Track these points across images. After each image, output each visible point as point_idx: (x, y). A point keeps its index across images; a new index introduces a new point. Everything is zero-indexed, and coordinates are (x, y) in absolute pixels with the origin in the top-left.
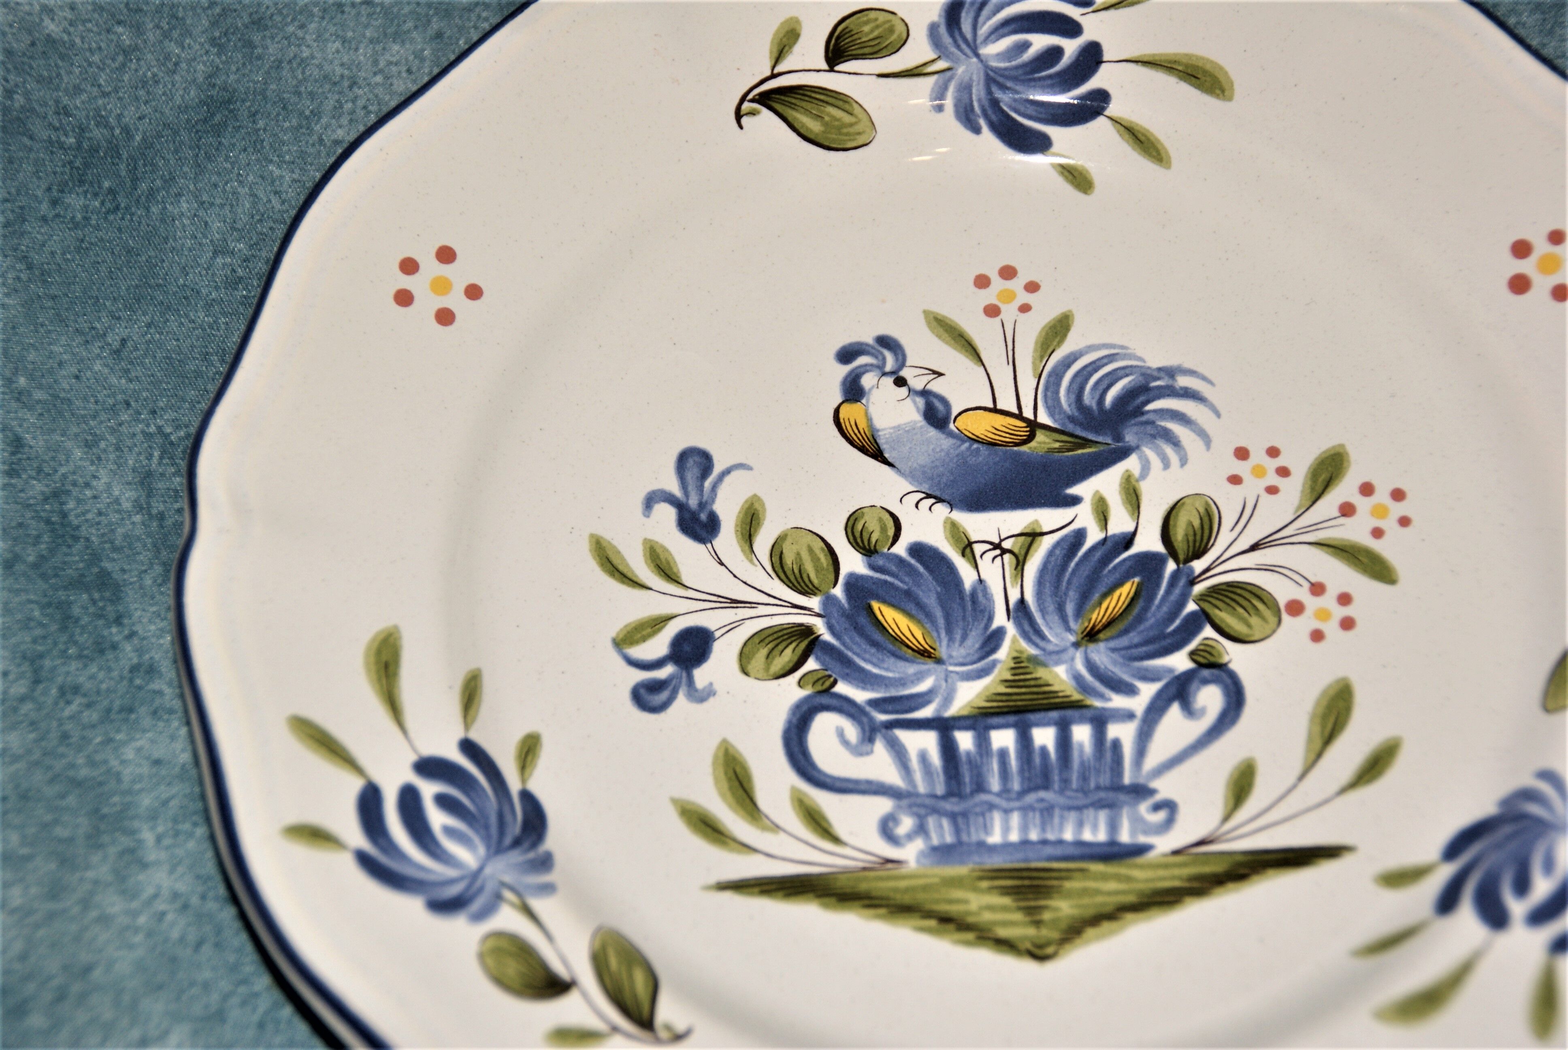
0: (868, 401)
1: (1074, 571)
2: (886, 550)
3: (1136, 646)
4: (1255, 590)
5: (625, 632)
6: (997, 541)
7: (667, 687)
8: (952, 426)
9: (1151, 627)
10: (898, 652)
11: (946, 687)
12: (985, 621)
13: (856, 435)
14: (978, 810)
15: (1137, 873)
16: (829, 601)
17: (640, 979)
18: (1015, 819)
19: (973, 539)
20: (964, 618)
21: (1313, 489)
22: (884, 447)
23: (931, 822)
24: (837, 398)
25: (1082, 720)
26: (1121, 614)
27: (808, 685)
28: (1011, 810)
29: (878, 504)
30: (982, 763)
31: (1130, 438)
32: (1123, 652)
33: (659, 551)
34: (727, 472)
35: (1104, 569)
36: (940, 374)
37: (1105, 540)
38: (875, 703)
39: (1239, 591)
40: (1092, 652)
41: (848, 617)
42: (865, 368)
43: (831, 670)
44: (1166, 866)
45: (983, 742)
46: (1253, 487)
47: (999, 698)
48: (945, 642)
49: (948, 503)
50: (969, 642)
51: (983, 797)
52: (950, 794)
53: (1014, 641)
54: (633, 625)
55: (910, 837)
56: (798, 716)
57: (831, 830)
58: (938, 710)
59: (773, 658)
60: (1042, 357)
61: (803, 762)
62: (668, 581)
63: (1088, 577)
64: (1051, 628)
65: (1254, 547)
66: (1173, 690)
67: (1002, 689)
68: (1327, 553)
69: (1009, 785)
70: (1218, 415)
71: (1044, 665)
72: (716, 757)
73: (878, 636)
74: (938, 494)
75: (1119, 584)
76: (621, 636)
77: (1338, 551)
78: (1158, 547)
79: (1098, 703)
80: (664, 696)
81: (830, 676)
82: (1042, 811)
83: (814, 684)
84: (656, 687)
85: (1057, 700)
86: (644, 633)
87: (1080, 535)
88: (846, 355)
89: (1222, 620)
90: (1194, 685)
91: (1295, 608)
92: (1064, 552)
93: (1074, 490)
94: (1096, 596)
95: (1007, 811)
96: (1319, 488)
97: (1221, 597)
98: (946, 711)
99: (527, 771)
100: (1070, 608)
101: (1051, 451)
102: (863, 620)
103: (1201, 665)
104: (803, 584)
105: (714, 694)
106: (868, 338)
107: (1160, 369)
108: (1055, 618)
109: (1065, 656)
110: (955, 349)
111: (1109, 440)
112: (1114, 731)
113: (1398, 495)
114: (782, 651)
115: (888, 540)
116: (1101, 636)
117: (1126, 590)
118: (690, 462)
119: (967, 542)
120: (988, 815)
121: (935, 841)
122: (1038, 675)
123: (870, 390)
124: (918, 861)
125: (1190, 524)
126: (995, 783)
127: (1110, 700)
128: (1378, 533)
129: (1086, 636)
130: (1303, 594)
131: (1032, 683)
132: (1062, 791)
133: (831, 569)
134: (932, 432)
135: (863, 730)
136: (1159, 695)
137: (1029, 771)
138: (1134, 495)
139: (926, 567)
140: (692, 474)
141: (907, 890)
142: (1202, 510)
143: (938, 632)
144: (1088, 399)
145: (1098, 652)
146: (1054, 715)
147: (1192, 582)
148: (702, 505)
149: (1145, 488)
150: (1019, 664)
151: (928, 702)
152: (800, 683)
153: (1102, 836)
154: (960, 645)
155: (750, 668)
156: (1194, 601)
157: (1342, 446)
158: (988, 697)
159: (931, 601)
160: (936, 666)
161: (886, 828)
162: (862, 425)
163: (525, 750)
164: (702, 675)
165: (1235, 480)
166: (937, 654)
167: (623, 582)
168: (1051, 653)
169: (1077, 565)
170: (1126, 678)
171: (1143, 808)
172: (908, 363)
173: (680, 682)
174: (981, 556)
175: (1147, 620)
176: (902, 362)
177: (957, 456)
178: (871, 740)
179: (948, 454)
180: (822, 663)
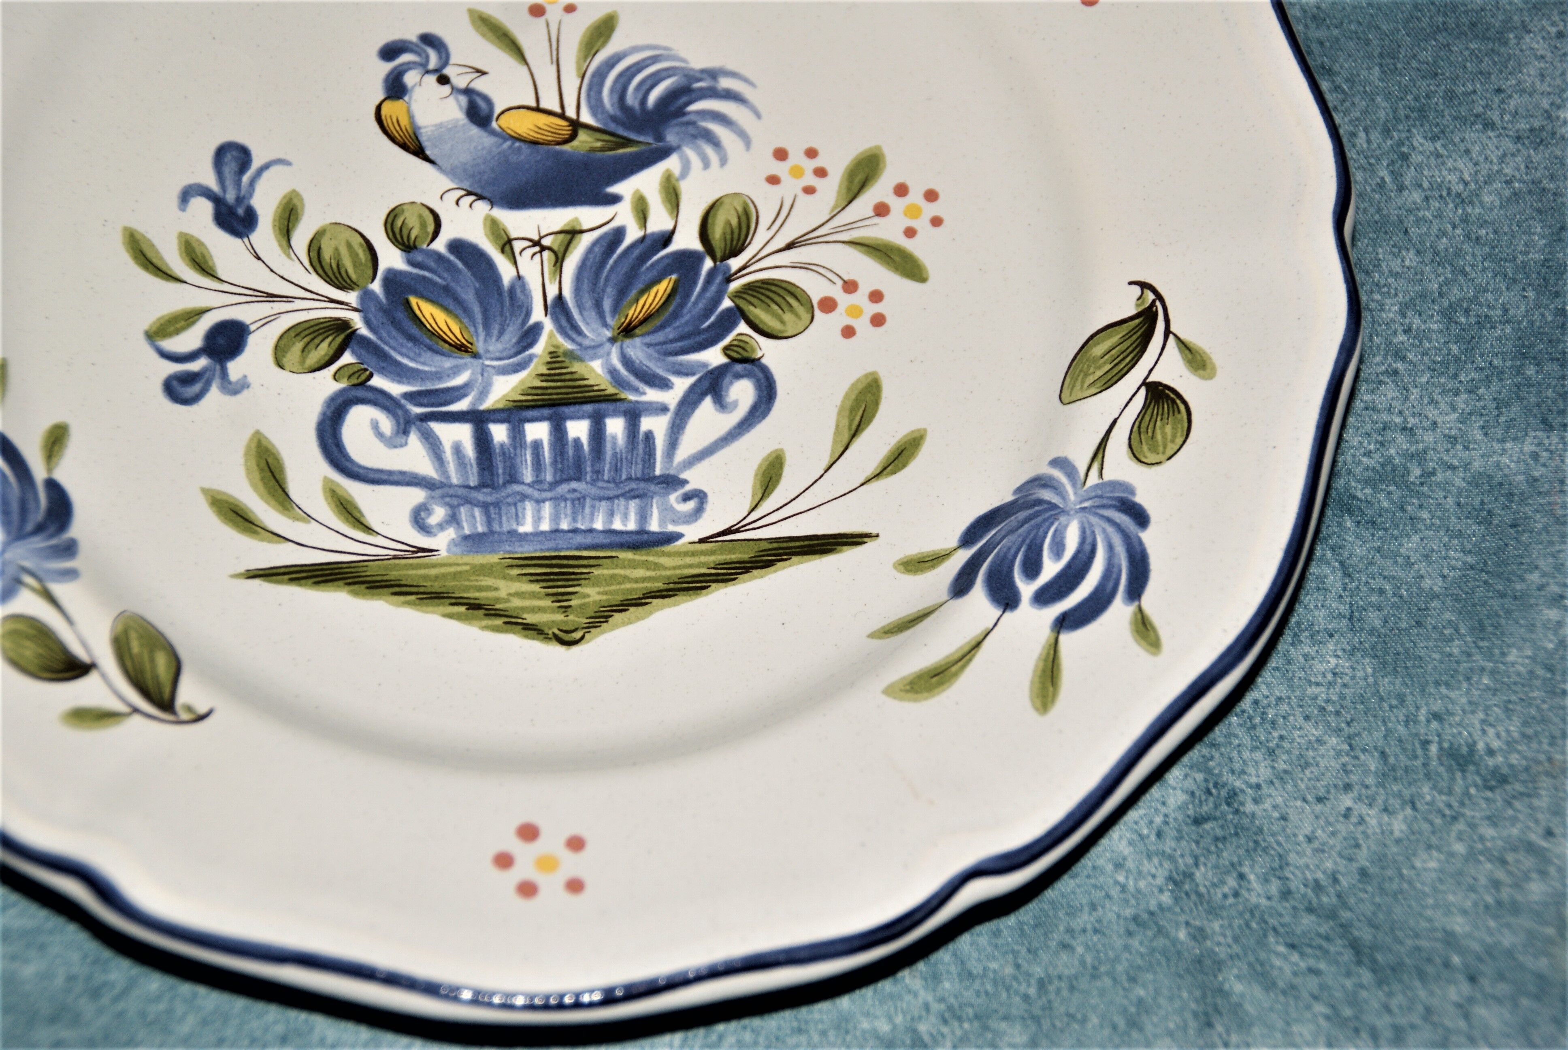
0: (410, 98)
1: (612, 268)
2: (425, 246)
3: (672, 341)
4: (789, 287)
5: (158, 324)
6: (536, 238)
7: (200, 379)
8: (494, 125)
9: (687, 323)
10: (435, 347)
11: (482, 380)
12: (523, 316)
13: (397, 132)
14: (509, 500)
15: (664, 561)
16: (367, 296)
17: (162, 661)
18: (547, 509)
19: (513, 235)
20: (502, 314)
21: (849, 189)
22: (426, 144)
23: (463, 511)
24: (380, 95)
25: (615, 414)
26: (658, 310)
27: (343, 377)
28: (544, 501)
29: (418, 200)
30: (515, 455)
31: (671, 137)
32: (657, 348)
33: (195, 245)
34: (266, 167)
35: (642, 266)
36: (483, 73)
37: (643, 239)
38: (410, 396)
39: (773, 288)
40: (628, 347)
41: (386, 312)
42: (408, 66)
43: (367, 364)
44: (693, 554)
45: (517, 434)
46: (790, 187)
47: (534, 391)
48: (482, 337)
49: (489, 200)
50: (506, 337)
51: (516, 488)
52: (482, 485)
53: (551, 336)
54: (167, 318)
55: (441, 526)
56: (333, 408)
57: (362, 519)
58: (473, 403)
59: (309, 352)
60: (586, 57)
61: (336, 453)
62: (204, 275)
63: (626, 274)
64: (588, 324)
65: (790, 246)
66: (706, 384)
67: (538, 383)
68: (860, 251)
69: (542, 477)
70: (758, 115)
71: (580, 359)
72: (248, 448)
73: (415, 331)
74: (479, 191)
75: (657, 281)
76: (154, 329)
77: (871, 250)
78: (696, 245)
79: (632, 397)
80: (197, 388)
81: (366, 370)
82: (573, 501)
83: (349, 377)
84: (189, 379)
85: (592, 394)
86: (178, 326)
87: (619, 234)
88: (389, 52)
89: (757, 317)
90: (727, 380)
91: (828, 305)
92: (603, 249)
93: (614, 189)
94: (634, 293)
95: (539, 502)
96: (855, 188)
97: (755, 294)
98: (481, 404)
99: (54, 459)
100: (607, 304)
101: (593, 150)
102: (400, 315)
103: (734, 360)
104: (340, 279)
105: (248, 387)
106: (412, 35)
107: (703, 71)
108: (592, 314)
109: (601, 351)
110: (500, 48)
111: (650, 140)
112: (647, 423)
113: (931, 196)
114: (319, 345)
115: (428, 236)
116: (637, 331)
117: (663, 287)
118: (228, 157)
119: (506, 239)
120: (519, 504)
121: (467, 531)
122: (574, 370)
123: (413, 87)
124: (449, 550)
125: (728, 223)
126: (528, 475)
127: (644, 393)
128: (910, 233)
129: (622, 331)
130: (836, 292)
131: (568, 377)
132: (593, 482)
133: (370, 264)
134: (475, 131)
135: (398, 423)
136: (692, 388)
137: (562, 463)
138: (673, 194)
139: (466, 264)
140: (229, 169)
141: (437, 577)
142: (740, 209)
143: (475, 326)
144: (631, 99)
145: (634, 347)
146: (589, 408)
147: (729, 279)
148: (239, 200)
149: (685, 187)
150: (555, 358)
151: (465, 396)
152: (336, 377)
153: (632, 526)
154: (497, 340)
155: (285, 361)
156: (729, 298)
157: (878, 148)
158: (523, 390)
159: (469, 296)
160: (472, 360)
161: (418, 519)
162: (404, 122)
163: (52, 440)
164: (236, 368)
165: (773, 180)
166: (474, 349)
167: (157, 276)
168: (588, 348)
169: (616, 262)
170: (661, 372)
171: (673, 498)
172: (452, 60)
173: (214, 375)
174: (521, 253)
175: (682, 316)
176: (445, 60)
177: (499, 153)
178: (406, 432)
179: (490, 152)
180: (358, 356)
